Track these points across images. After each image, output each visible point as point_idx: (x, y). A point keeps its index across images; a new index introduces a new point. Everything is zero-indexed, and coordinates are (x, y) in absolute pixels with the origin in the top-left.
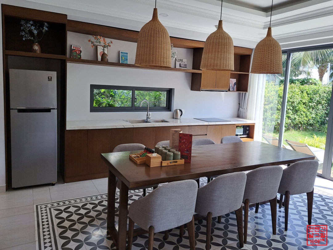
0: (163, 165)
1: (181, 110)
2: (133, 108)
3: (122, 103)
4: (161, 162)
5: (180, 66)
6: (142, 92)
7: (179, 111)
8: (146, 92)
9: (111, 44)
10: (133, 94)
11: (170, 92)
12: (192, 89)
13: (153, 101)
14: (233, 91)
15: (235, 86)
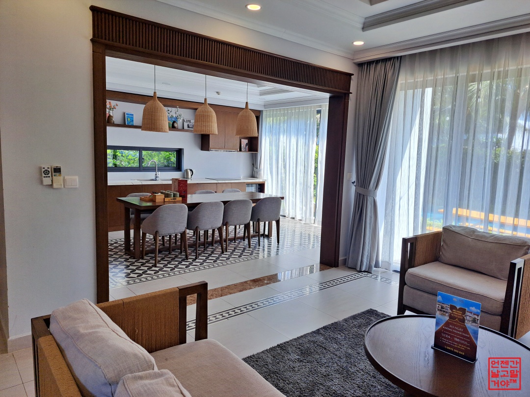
0: (165, 200)
1: (191, 170)
2: (140, 169)
3: (129, 163)
4: (164, 199)
5: (188, 127)
6: (150, 152)
7: (189, 170)
8: (154, 153)
9: (116, 107)
10: (140, 155)
11: (179, 152)
12: (202, 149)
13: (162, 161)
14: (245, 151)
15: (247, 147)
